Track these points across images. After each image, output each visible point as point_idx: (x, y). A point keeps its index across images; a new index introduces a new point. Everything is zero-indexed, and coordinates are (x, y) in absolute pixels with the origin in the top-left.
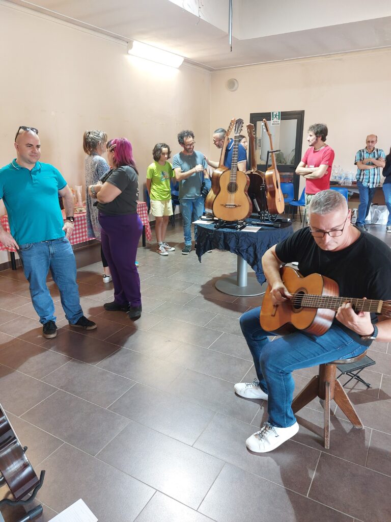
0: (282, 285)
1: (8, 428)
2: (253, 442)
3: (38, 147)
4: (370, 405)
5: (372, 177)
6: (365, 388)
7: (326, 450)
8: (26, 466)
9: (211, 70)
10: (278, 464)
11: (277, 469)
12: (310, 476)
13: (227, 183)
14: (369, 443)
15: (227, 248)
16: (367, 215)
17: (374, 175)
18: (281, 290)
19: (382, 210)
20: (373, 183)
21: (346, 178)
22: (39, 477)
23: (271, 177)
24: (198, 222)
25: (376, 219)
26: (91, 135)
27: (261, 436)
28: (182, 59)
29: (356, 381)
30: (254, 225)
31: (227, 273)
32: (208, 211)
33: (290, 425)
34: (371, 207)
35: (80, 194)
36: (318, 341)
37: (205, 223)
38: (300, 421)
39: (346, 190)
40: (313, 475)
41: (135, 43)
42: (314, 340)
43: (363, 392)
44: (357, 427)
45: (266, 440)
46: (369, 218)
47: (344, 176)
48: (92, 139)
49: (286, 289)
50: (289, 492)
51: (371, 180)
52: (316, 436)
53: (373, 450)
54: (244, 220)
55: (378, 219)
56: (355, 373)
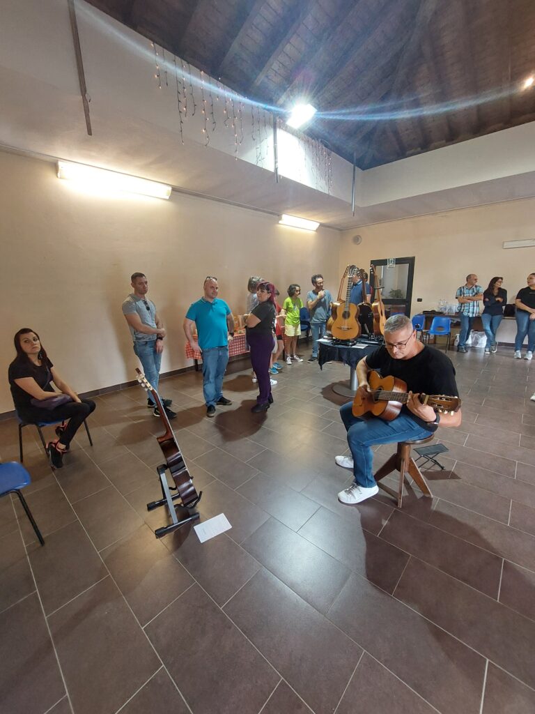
0: (367, 383)
1: (181, 459)
2: (343, 495)
3: (217, 288)
4: (441, 482)
5: (471, 308)
6: (439, 469)
7: (398, 508)
8: (190, 486)
9: (341, 230)
10: (360, 512)
11: (359, 515)
12: (383, 523)
13: (342, 312)
14: (434, 508)
15: (340, 360)
16: (467, 339)
17: (474, 306)
18: (365, 387)
19: (482, 335)
20: (473, 313)
21: (450, 309)
22: (198, 495)
23: (376, 307)
24: (321, 340)
25: (476, 342)
26: (254, 280)
27: (349, 492)
28: (318, 224)
29: (433, 464)
30: (363, 343)
31: (343, 380)
32: (328, 332)
33: (371, 487)
34: (471, 333)
35: (240, 321)
36: (390, 424)
37: (326, 341)
38: (380, 486)
39: (448, 318)
40: (385, 523)
41: (284, 216)
42: (387, 424)
43: (438, 472)
44: (427, 496)
45: (353, 495)
46: (470, 342)
47: (448, 307)
48: (254, 282)
49: (368, 386)
50: (364, 532)
51: (471, 310)
52: (393, 498)
53: (436, 512)
54: (355, 339)
55: (477, 343)
56: (431, 456)
